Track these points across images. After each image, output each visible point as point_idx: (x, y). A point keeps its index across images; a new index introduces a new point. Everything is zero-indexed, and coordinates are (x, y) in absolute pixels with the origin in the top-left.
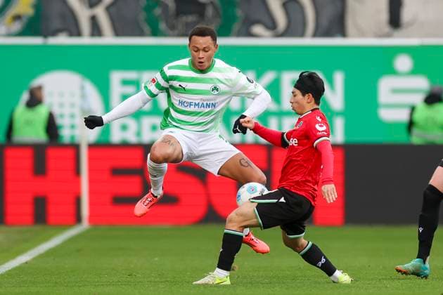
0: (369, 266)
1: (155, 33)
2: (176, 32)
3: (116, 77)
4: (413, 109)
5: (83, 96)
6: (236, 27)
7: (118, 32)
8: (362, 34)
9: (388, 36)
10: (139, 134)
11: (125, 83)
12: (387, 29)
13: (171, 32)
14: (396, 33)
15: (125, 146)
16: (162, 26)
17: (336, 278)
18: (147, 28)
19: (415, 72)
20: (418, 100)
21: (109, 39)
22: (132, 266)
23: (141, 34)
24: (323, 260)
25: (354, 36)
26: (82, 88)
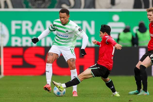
0: (104, 90)
1: (27, 7)
2: (35, 7)
3: (13, 23)
4: (119, 34)
5: (2, 29)
6: (56, 5)
7: (14, 7)
8: (101, 8)
9: (110, 8)
10: (21, 43)
11: (17, 25)
12: (110, 6)
13: (33, 7)
14: (113, 7)
15: (16, 47)
16: (30, 5)
17: (115, 94)
18: (24, 5)
19: (120, 21)
20: (121, 31)
21: (11, 9)
22: (19, 90)
23: (22, 7)
24: (113, 87)
25: (98, 8)
26: (1, 27)
